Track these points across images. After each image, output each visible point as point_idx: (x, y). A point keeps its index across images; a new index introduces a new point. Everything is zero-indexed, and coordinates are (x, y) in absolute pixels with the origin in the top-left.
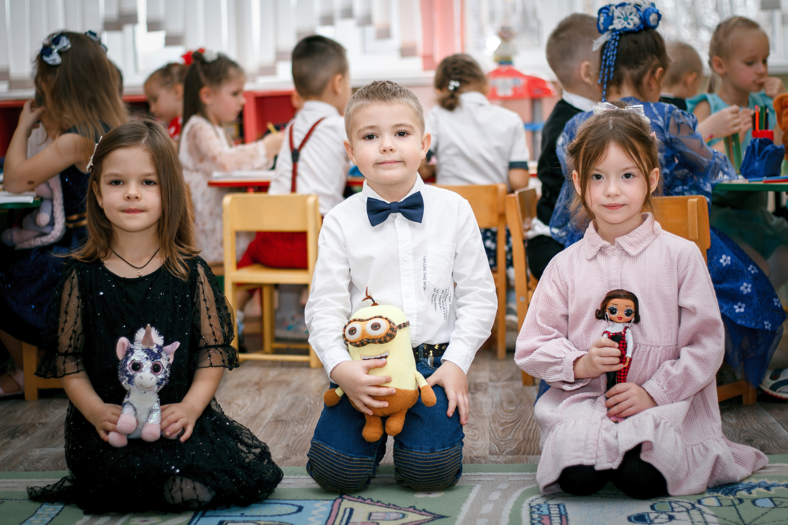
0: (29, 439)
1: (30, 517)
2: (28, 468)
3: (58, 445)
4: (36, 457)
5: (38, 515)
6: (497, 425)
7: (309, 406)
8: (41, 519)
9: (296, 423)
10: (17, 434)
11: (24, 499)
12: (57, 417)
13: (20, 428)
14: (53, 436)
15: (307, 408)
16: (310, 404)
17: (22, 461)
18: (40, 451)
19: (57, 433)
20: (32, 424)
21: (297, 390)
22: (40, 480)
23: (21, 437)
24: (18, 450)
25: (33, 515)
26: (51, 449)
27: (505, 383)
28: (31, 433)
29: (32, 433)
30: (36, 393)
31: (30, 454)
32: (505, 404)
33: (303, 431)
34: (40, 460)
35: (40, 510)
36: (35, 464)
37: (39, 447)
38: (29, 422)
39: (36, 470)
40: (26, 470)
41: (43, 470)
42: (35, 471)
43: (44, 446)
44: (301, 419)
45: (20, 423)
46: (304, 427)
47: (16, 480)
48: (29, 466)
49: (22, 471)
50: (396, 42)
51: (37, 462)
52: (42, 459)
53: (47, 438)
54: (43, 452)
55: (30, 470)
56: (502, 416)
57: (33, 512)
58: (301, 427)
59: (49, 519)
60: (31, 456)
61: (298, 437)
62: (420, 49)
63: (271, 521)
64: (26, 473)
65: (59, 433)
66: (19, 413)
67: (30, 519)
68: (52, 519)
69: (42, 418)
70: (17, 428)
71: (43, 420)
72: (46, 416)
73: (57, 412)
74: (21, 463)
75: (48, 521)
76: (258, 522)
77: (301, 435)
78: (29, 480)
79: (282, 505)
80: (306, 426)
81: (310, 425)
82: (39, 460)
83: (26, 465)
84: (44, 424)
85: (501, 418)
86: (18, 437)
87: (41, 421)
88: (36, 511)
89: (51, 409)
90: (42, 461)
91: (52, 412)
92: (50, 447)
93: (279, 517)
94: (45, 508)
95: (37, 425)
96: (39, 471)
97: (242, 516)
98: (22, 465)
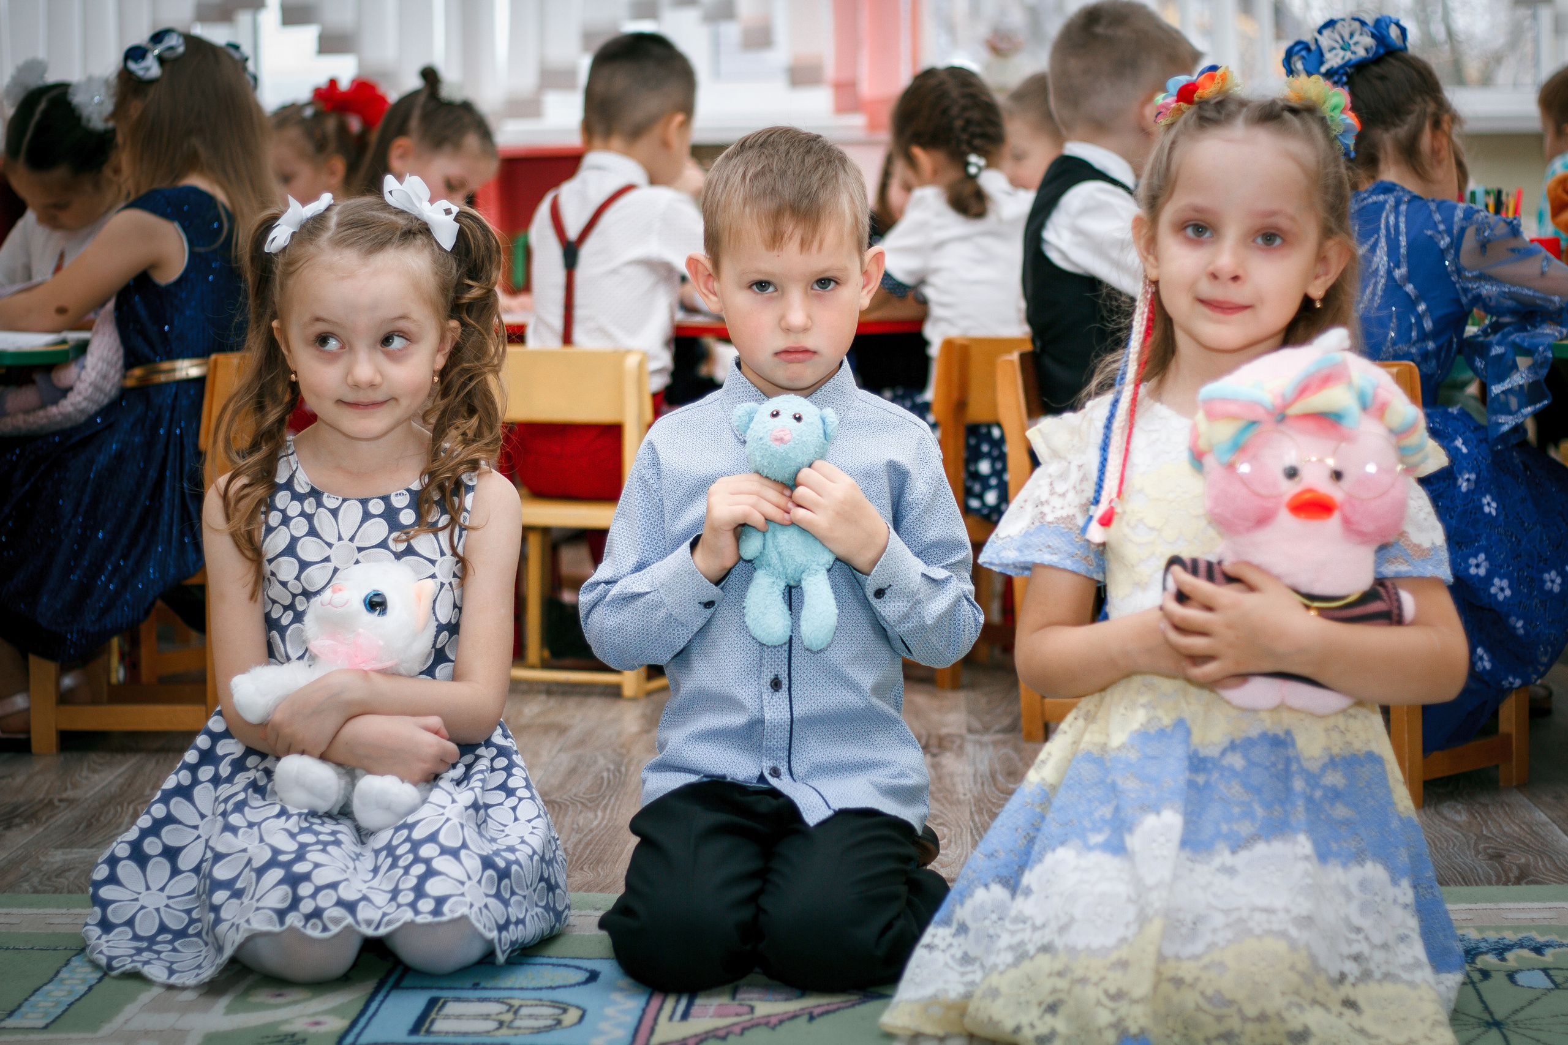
0: (41, 829)
1: (46, 984)
2: (40, 888)
3: (99, 843)
4: (55, 866)
5: (62, 980)
6: (987, 817)
7: (605, 774)
8: (67, 988)
9: (580, 806)
10: (17, 820)
11: (32, 949)
12: (97, 789)
13: (22, 809)
14: (89, 825)
15: (602, 778)
16: (608, 770)
17: (28, 874)
18: (63, 854)
19: (98, 820)
20: (46, 801)
21: (581, 742)
22: (64, 911)
23: (25, 827)
24: (19, 852)
25: (51, 981)
26: (85, 850)
27: (1000, 736)
28: (44, 819)
29: (47, 819)
30: (53, 739)
31: (43, 859)
32: (1000, 778)
33: (596, 823)
34: (64, 871)
35: (64, 969)
36: (54, 879)
37: (61, 846)
38: (41, 796)
39: (56, 890)
40: (36, 891)
41: (70, 892)
42: (54, 892)
43: (71, 845)
44: (591, 800)
45: (21, 798)
46: (596, 816)
47: (15, 911)
48: (41, 882)
49: (27, 892)
50: (780, 55)
51: (57, 876)
52: (69, 870)
53: (77, 828)
54: (69, 857)
55: (44, 892)
56: (994, 801)
57: (52, 973)
58: (591, 815)
59: (84, 988)
60: (46, 863)
61: (585, 836)
62: (830, 71)
63: (535, 999)
64: (36, 895)
65: (102, 819)
66: (19, 780)
67: (46, 988)
68: (90, 988)
69: (66, 789)
70: (16, 808)
71: (70, 794)
72: (75, 786)
73: (96, 777)
74: (26, 877)
75: (82, 993)
76: (509, 1001)
77: (591, 831)
78: (41, 911)
79: (555, 968)
80: (600, 814)
81: (608, 812)
82: (61, 872)
83: (36, 880)
84: (71, 802)
85: (994, 804)
86: (19, 825)
87: (65, 795)
88: (58, 972)
89: (85, 773)
90: (68, 874)
91: (87, 778)
92: (83, 848)
93: (550, 991)
94: (77, 967)
95: (57, 803)
96: (61, 893)
97: (476, 989)
98: (27, 881)
